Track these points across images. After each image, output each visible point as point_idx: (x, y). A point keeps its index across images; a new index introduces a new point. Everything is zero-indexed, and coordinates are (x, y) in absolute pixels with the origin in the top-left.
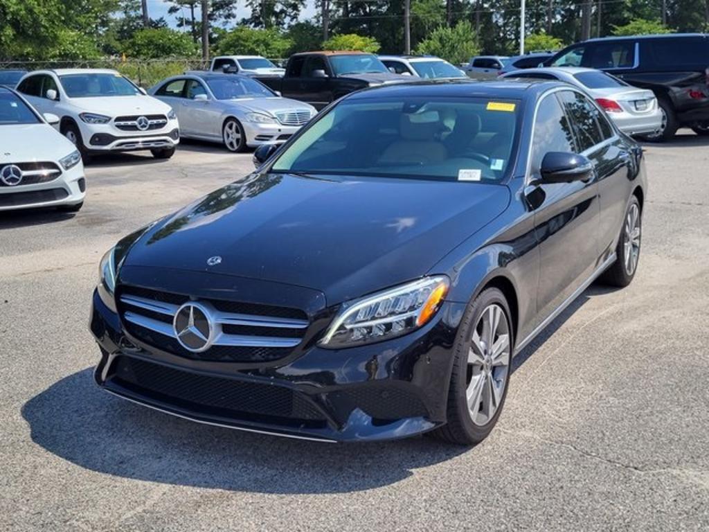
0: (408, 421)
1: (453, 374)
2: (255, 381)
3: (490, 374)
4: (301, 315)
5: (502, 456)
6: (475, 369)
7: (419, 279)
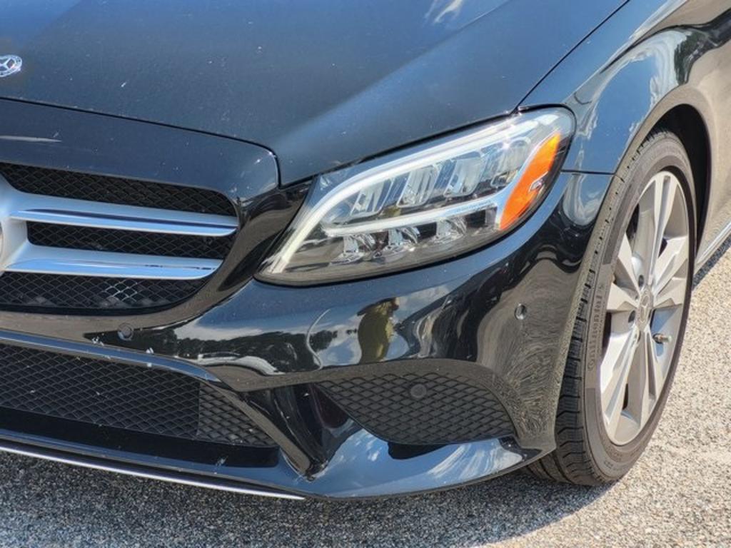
0: (461, 449)
1: (573, 338)
2: (108, 357)
3: (647, 330)
4: (217, 204)
5: (671, 514)
6: (615, 320)
7: (502, 118)
